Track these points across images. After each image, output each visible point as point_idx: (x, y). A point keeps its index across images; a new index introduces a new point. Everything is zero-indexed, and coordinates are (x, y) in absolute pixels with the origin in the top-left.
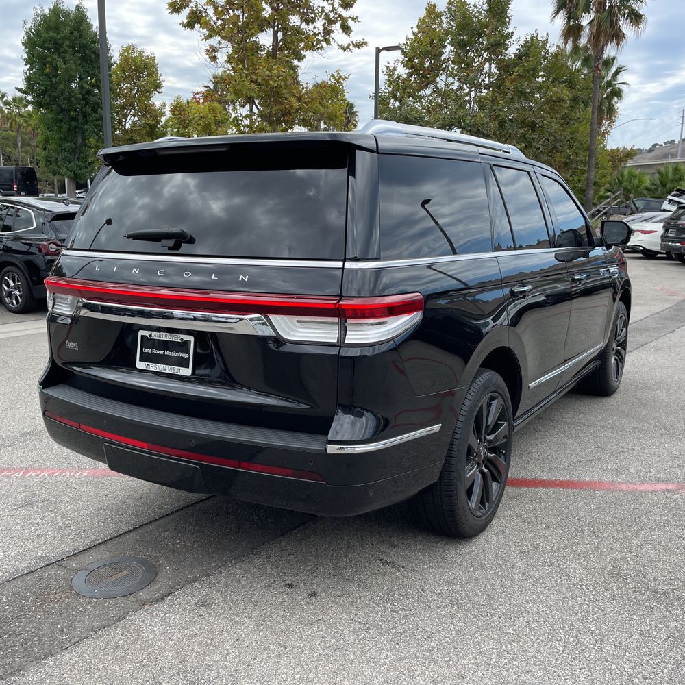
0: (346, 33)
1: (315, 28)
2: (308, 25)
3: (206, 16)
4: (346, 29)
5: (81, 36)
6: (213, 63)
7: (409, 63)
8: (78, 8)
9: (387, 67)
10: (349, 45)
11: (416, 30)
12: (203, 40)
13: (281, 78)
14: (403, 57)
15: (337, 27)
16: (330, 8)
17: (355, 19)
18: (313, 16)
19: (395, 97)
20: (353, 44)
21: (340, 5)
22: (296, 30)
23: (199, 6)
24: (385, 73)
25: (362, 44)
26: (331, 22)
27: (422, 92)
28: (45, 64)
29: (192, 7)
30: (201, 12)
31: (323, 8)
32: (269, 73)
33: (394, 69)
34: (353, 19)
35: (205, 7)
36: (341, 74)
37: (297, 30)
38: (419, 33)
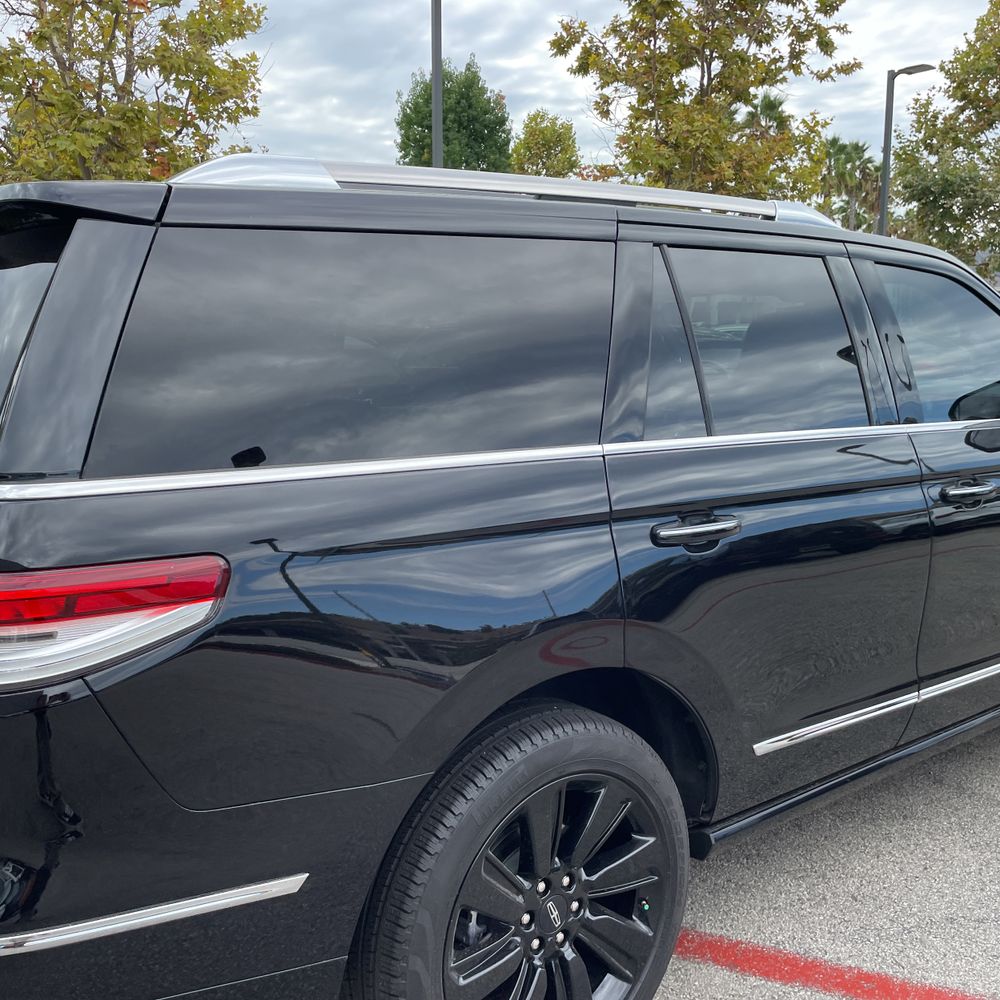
0: (826, 53)
1: (774, 50)
2: (761, 46)
3: (605, 54)
4: (826, 46)
5: (470, 106)
6: (604, 120)
7: (960, 91)
8: (469, 67)
9: (917, 101)
10: (830, 70)
11: (972, 37)
12: (597, 89)
13: (707, 133)
14: (948, 82)
15: (812, 44)
16: (801, 16)
17: (843, 29)
18: (769, 31)
19: (930, 148)
20: (837, 68)
21: (818, 10)
22: (739, 57)
23: (595, 40)
24: (911, 110)
25: (853, 65)
26: (801, 37)
27: (983, 138)
28: (423, 149)
29: (585, 43)
30: (597, 48)
31: (790, 17)
32: (689, 128)
33: (929, 103)
34: (838, 29)
35: (603, 41)
36: (819, 118)
37: (742, 57)
38: (977, 40)
